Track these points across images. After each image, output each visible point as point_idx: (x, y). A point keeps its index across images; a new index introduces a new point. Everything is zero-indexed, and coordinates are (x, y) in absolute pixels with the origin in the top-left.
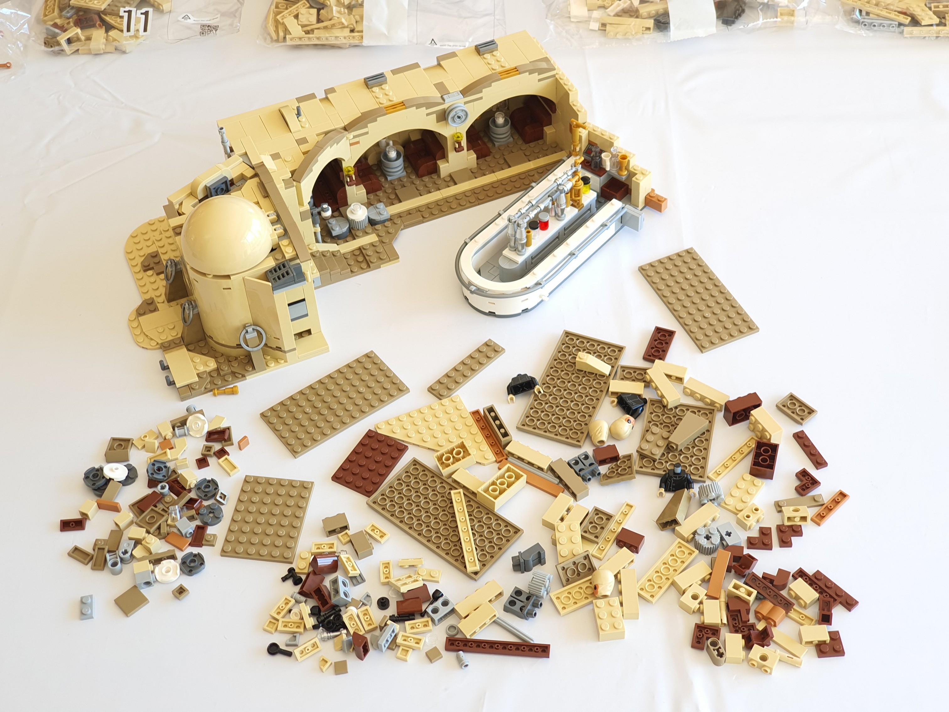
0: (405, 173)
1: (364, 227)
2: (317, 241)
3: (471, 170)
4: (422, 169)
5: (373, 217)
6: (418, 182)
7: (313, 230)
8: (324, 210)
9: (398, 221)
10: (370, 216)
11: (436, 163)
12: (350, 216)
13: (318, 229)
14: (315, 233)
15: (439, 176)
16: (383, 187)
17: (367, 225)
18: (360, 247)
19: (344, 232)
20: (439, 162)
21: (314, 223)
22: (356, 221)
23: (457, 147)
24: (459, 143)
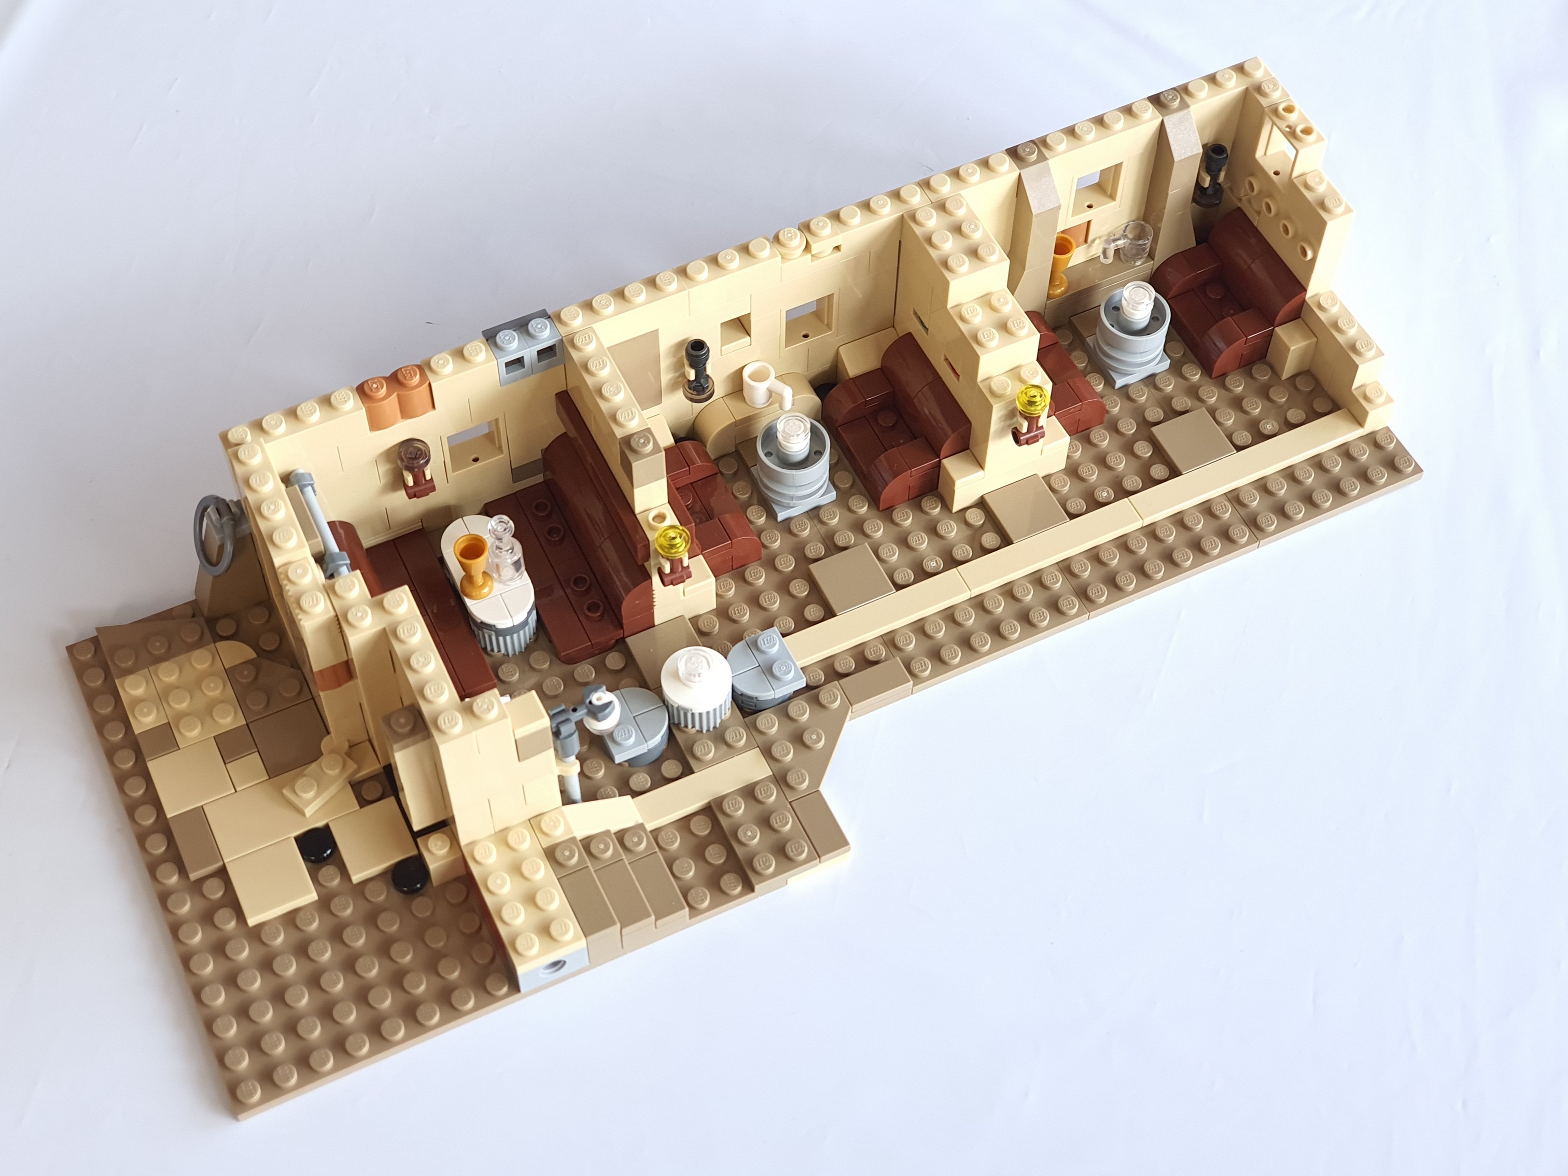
0: (833, 495)
1: (718, 721)
2: (567, 800)
3: (1047, 478)
4: (894, 488)
5: (745, 688)
6: (878, 531)
7: (556, 770)
8: (597, 712)
9: (833, 696)
10: (736, 685)
11: (939, 465)
12: (674, 693)
13: (573, 768)
14: (562, 780)
15: (946, 505)
16: (764, 546)
17: (729, 713)
18: (709, 802)
19: (650, 747)
20: (951, 465)
21: (561, 754)
22: (696, 712)
23: (1025, 430)
24: (1032, 420)
